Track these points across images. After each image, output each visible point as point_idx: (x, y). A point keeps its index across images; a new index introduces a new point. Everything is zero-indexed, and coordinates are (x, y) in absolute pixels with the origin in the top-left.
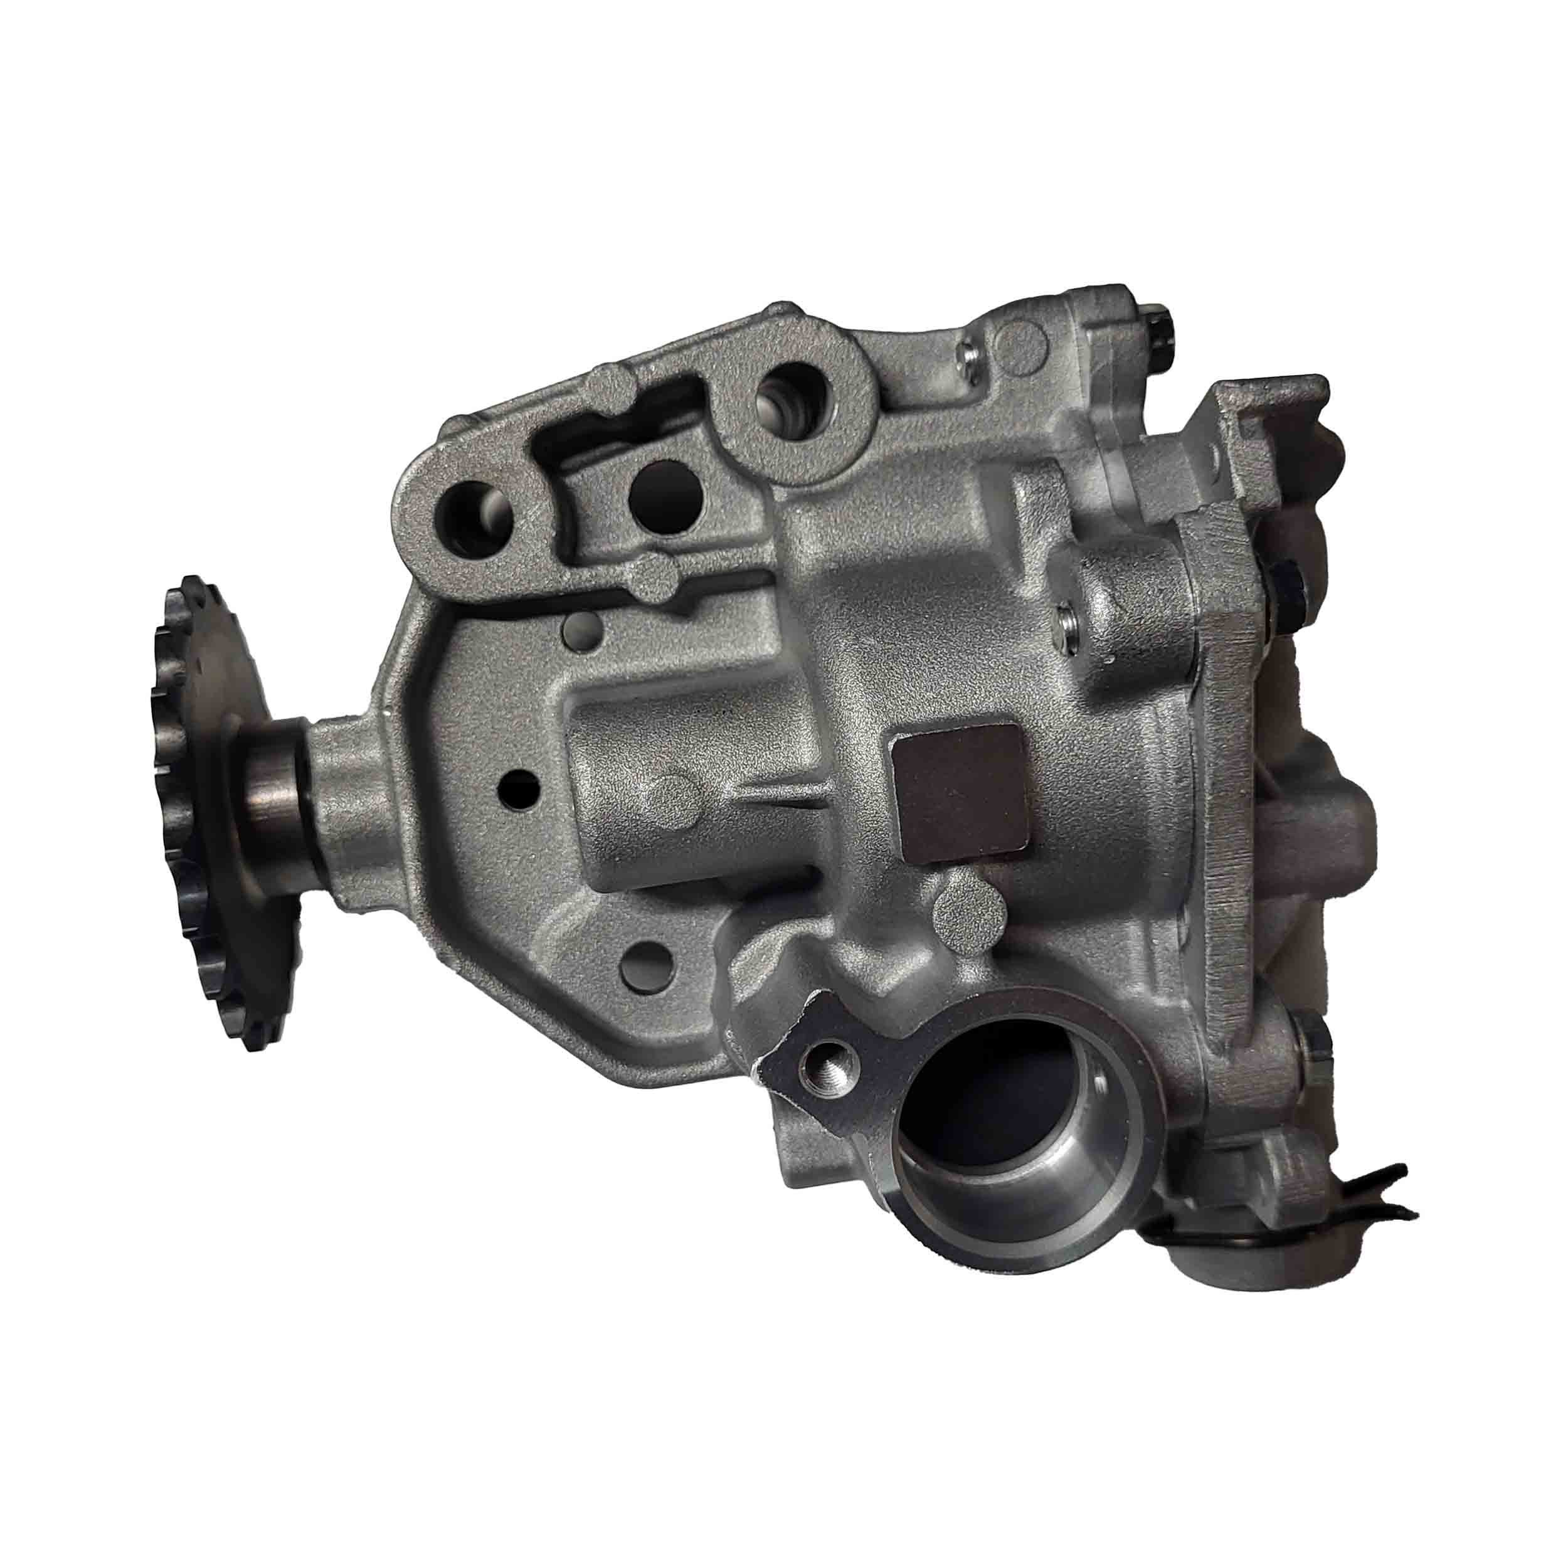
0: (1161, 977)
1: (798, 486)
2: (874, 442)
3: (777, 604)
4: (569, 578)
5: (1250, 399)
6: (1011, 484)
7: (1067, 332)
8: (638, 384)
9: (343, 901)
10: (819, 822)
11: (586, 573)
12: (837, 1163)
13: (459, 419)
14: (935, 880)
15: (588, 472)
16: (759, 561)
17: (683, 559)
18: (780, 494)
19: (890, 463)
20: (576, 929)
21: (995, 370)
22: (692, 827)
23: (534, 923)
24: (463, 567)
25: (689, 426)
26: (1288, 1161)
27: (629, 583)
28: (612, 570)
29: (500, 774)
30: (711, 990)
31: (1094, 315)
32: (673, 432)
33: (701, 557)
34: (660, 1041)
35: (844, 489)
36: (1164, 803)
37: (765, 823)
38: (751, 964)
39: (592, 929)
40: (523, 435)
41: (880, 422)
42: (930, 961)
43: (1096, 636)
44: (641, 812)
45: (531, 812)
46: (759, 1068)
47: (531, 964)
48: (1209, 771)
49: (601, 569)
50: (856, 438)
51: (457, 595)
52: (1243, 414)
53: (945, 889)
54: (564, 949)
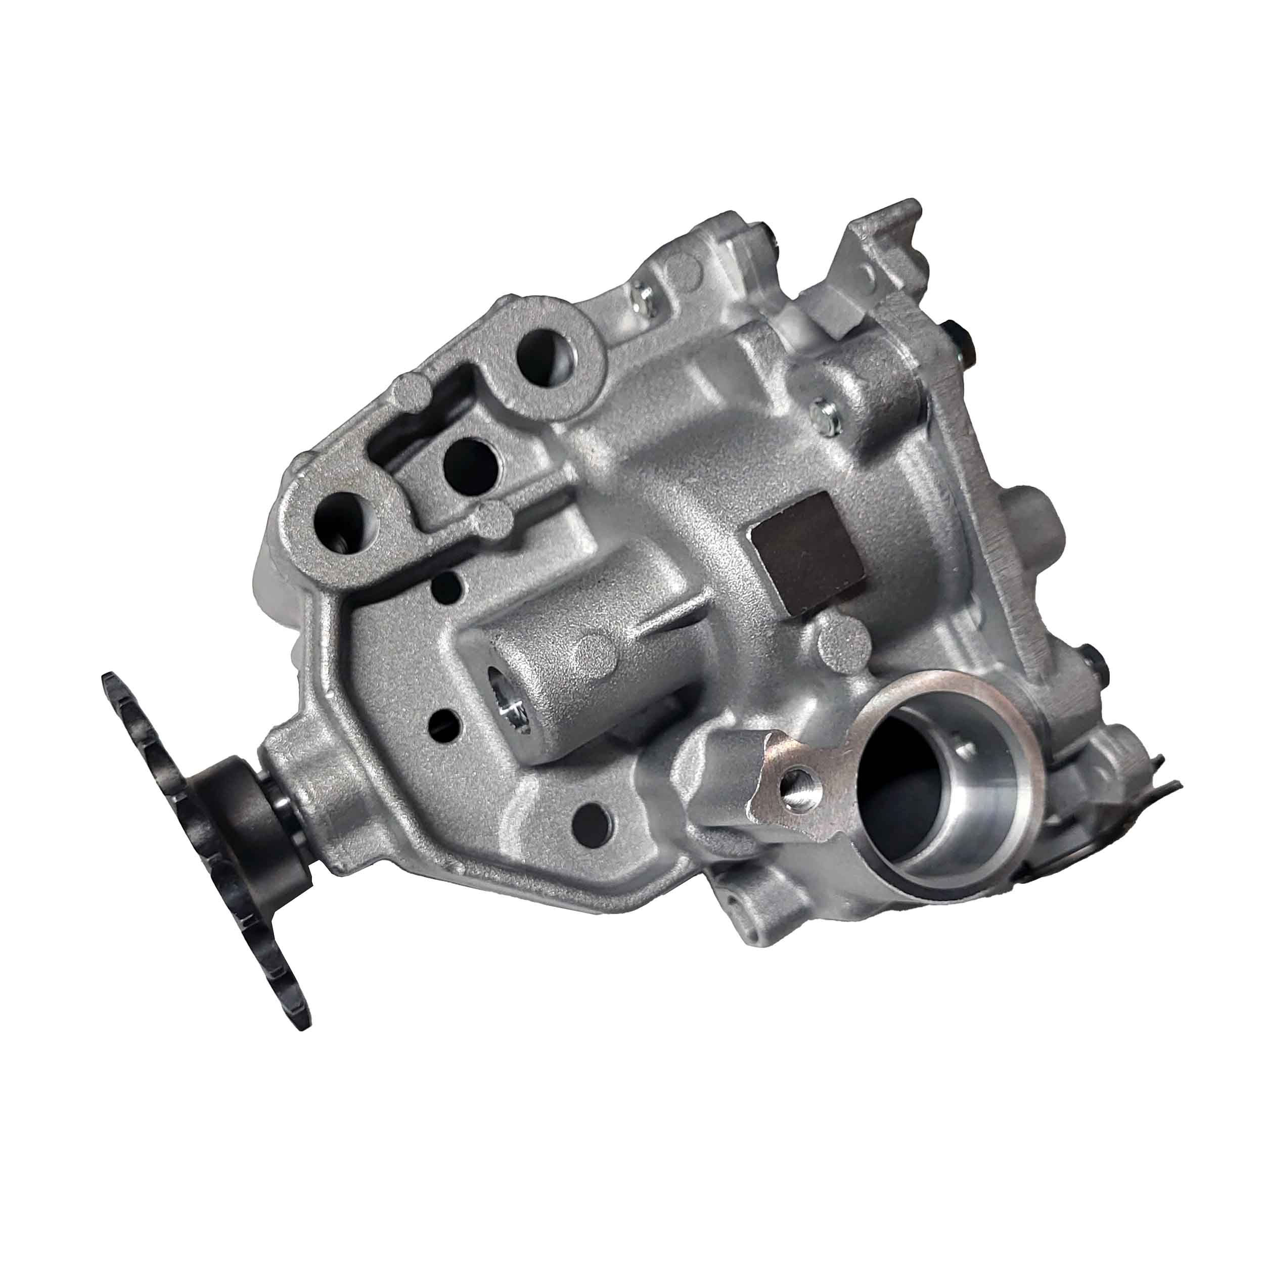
0: (974, 655)
1: (570, 418)
2: (610, 370)
3: (584, 515)
4: (431, 543)
5: (876, 225)
6: (737, 344)
7: (707, 252)
8: (430, 382)
9: (341, 867)
10: (701, 633)
11: (443, 533)
12: (795, 907)
13: (304, 455)
14: (809, 630)
15: (408, 467)
16: (565, 482)
17: (511, 499)
18: (558, 429)
19: (629, 380)
20: (529, 816)
21: (671, 293)
22: (615, 670)
23: (495, 825)
24: (351, 560)
25: (469, 409)
26: (1115, 746)
27: (478, 528)
28: (461, 525)
29: (426, 719)
30: (646, 824)
31: (722, 233)
32: (458, 417)
33: (522, 492)
34: (624, 878)
35: (606, 407)
36: (938, 515)
37: (664, 648)
38: (685, 769)
39: (542, 810)
40: (359, 448)
41: (609, 355)
42: (818, 706)
43: (856, 405)
44: (575, 672)
45: (461, 739)
46: (751, 809)
47: (506, 857)
48: (961, 476)
49: (453, 527)
50: (598, 368)
51: (354, 583)
52: (877, 235)
53: (821, 631)
54: (526, 835)
